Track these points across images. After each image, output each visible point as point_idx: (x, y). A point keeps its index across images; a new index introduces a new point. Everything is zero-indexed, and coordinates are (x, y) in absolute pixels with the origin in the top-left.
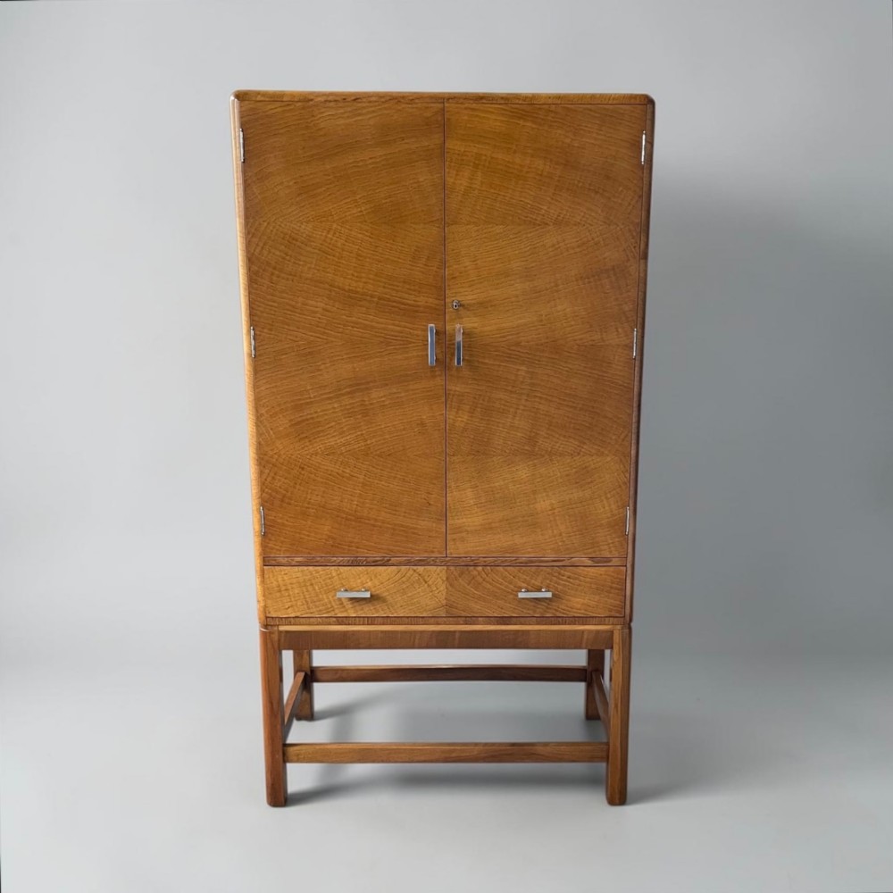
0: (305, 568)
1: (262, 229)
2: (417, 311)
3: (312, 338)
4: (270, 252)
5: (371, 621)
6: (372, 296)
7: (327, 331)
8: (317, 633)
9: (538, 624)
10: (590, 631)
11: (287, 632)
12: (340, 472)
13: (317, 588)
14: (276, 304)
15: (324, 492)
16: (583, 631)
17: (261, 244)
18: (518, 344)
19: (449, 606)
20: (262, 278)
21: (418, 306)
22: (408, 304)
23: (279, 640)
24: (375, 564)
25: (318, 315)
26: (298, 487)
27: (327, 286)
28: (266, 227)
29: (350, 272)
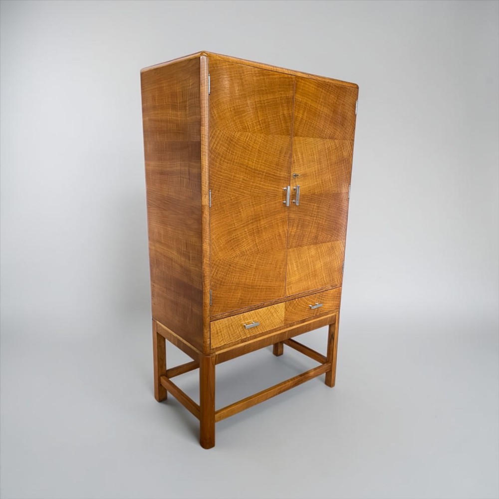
0: (229, 318)
1: (217, 134)
2: (280, 179)
3: (237, 195)
4: (220, 147)
5: (255, 337)
6: (263, 172)
7: (244, 191)
8: (232, 350)
9: (314, 319)
10: (329, 317)
11: (219, 354)
12: (246, 264)
13: (234, 327)
14: (222, 177)
15: (239, 276)
16: (327, 318)
17: (216, 143)
18: (314, 194)
19: (286, 320)
20: (216, 162)
21: (281, 177)
22: (277, 176)
23: (216, 360)
24: (258, 308)
25: (240, 183)
26: (228, 275)
27: (245, 167)
28: (219, 133)
29: (255, 159)
